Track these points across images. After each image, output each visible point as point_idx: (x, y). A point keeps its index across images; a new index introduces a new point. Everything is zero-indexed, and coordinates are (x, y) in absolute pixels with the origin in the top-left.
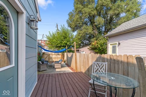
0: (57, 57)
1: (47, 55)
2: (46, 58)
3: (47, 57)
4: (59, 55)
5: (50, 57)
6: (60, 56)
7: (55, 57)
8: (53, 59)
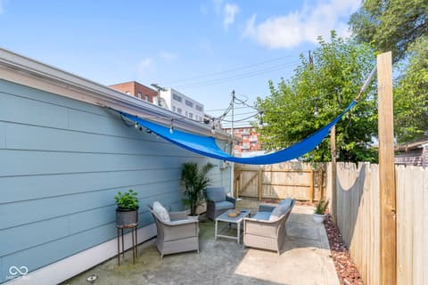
0: (290, 182)
1: (253, 174)
2: (248, 184)
3: (251, 180)
4: (299, 171)
5: (264, 181)
6: (306, 179)
7: (283, 182)
8: (276, 188)
